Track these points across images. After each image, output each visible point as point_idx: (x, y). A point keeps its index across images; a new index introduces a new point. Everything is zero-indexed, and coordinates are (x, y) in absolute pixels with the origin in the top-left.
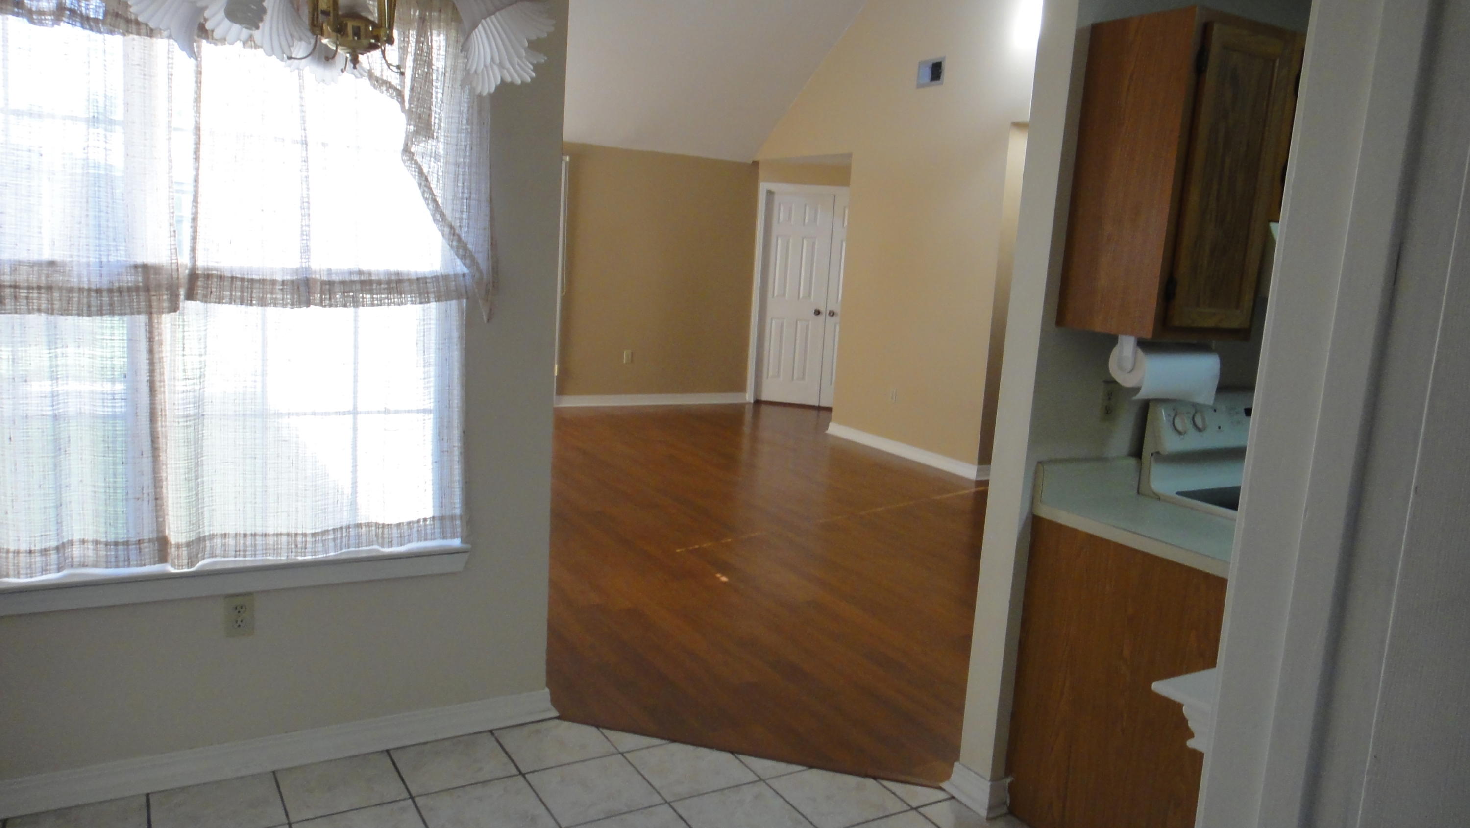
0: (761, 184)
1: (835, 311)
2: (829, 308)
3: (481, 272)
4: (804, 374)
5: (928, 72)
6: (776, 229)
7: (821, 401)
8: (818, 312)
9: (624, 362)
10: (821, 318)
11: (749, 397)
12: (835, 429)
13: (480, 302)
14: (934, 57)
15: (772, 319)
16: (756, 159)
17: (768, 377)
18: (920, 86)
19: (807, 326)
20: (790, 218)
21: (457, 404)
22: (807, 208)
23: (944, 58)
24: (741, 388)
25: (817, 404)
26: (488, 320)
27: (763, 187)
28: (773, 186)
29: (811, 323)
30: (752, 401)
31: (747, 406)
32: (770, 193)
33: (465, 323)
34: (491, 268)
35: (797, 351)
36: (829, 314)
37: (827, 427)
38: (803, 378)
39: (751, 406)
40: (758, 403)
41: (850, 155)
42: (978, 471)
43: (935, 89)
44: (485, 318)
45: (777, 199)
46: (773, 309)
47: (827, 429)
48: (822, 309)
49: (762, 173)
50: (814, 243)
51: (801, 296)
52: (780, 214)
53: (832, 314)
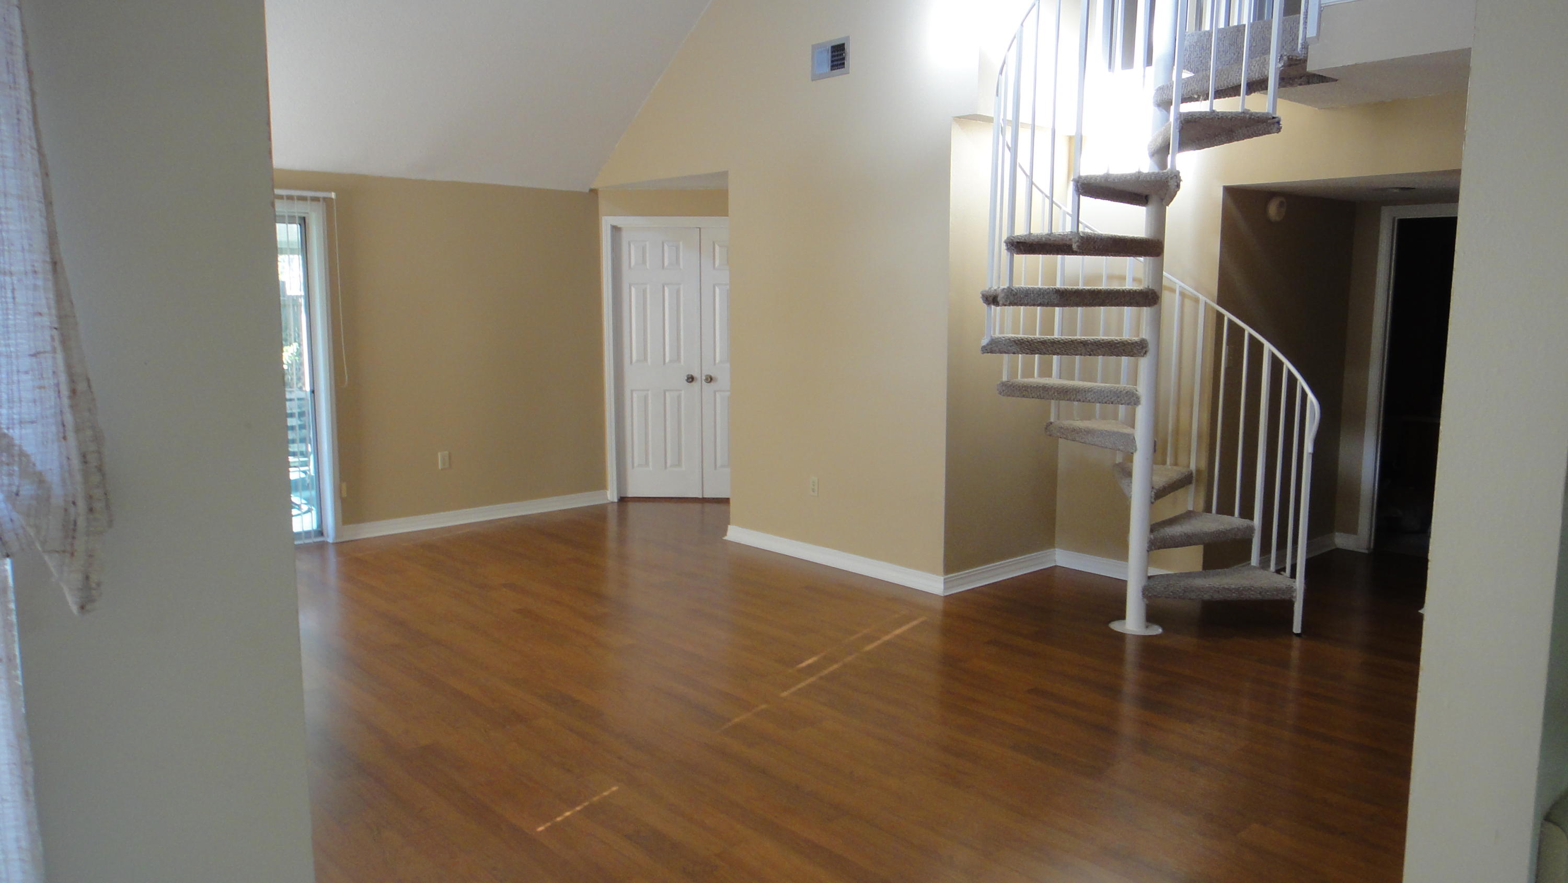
0: (603, 218)
1: (713, 376)
2: (706, 372)
3: (40, 480)
4: (680, 461)
5: (827, 57)
6: (628, 276)
7: (704, 493)
8: (691, 379)
9: (440, 468)
10: (695, 385)
11: (611, 495)
12: (736, 534)
13: (51, 562)
14: (835, 37)
15: (632, 391)
16: (593, 187)
17: (633, 467)
18: (816, 77)
19: (679, 397)
20: (644, 262)
21: (17, 840)
22: (666, 247)
23: (848, 38)
24: (601, 485)
25: (701, 497)
26: (82, 607)
27: (607, 222)
28: (618, 221)
29: (683, 392)
30: (616, 500)
31: (610, 508)
32: (616, 229)
33: (14, 618)
34: (76, 462)
35: (668, 429)
36: (706, 379)
37: (725, 532)
38: (679, 463)
39: (615, 507)
40: (623, 500)
41: (724, 175)
42: (945, 583)
43: (838, 80)
44: (72, 602)
45: (625, 237)
46: (632, 380)
47: (725, 534)
48: (696, 374)
49: (603, 204)
50: (678, 291)
51: (667, 360)
52: (631, 255)
53: (710, 379)
